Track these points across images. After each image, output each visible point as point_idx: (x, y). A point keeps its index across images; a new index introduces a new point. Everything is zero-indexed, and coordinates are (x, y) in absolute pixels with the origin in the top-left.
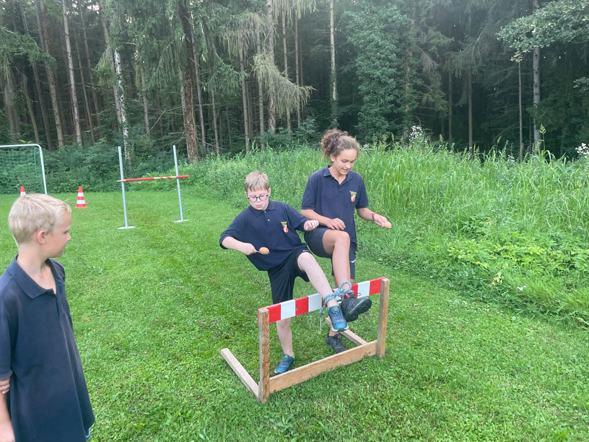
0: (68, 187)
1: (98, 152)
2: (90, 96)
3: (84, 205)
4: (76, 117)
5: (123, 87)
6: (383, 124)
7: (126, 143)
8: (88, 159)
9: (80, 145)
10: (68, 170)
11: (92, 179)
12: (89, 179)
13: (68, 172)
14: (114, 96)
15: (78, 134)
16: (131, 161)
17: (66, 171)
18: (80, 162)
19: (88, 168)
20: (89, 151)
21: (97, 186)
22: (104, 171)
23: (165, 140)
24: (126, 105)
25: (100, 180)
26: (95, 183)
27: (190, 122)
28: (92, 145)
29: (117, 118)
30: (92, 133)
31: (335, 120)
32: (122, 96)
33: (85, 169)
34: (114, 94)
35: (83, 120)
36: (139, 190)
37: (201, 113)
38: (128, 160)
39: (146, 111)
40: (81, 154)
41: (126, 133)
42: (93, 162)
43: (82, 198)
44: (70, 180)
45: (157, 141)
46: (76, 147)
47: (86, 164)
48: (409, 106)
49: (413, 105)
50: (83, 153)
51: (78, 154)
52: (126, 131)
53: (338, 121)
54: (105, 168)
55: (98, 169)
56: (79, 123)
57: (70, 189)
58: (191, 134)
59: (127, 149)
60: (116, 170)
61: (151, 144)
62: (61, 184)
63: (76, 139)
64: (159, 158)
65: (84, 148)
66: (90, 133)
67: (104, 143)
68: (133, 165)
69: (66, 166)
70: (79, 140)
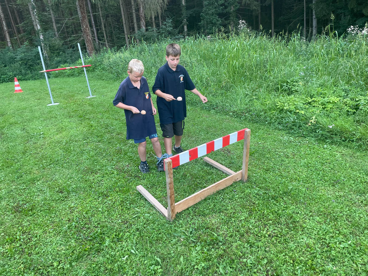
0: (7, 78)
1: (24, 52)
2: (13, 12)
3: (20, 90)
4: (5, 28)
5: (35, 4)
6: (218, 21)
7: (43, 45)
8: (18, 57)
9: (11, 48)
10: (5, 66)
11: (23, 71)
12: (21, 71)
13: (6, 68)
14: (29, 11)
15: (9, 40)
16: (49, 57)
17: (4, 67)
18: (13, 60)
19: (19, 64)
20: (18, 52)
21: (28, 76)
22: (30, 65)
23: (70, 41)
24: (38, 16)
25: (29, 72)
26: (26, 74)
27: (86, 26)
28: (20, 47)
29: (34, 27)
30: (18, 39)
31: (185, 20)
32: (35, 10)
33: (17, 65)
34: (29, 10)
35: (10, 30)
36: (57, 77)
37: (92, 20)
38: (46, 57)
39: (53, 20)
40: (12, 55)
41: (41, 37)
42: (21, 59)
43: (18, 86)
44: (8, 73)
45: (65, 42)
46: (9, 50)
47: (17, 61)
48: (234, 7)
49: (236, 6)
50: (14, 53)
51: (10, 54)
52: (41, 35)
53: (187, 20)
54: (31, 63)
55: (26, 64)
56: (8, 32)
57: (9, 79)
58: (87, 35)
59: (44, 48)
60: (39, 64)
61: (61, 44)
62: (2, 76)
63: (8, 44)
64: (68, 54)
65: (14, 50)
66: (17, 38)
67: (27, 45)
68: (50, 60)
69: (3, 64)
70: (9, 45)
